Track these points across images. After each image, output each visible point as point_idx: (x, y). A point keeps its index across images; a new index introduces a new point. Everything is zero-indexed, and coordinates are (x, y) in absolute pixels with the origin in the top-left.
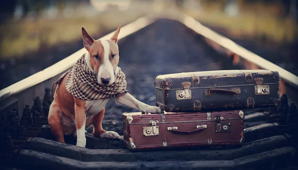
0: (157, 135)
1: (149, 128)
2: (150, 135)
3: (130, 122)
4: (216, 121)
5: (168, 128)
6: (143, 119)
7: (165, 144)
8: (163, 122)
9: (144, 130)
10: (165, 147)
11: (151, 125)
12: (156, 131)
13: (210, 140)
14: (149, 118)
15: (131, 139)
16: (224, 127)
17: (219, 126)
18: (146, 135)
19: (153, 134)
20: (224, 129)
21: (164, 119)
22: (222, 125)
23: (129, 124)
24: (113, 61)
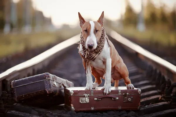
0: (88, 103)
1: (83, 98)
2: (84, 103)
3: (72, 95)
4: (124, 95)
5: (95, 99)
6: (80, 92)
7: (92, 109)
8: (92, 95)
9: (80, 99)
10: (92, 110)
11: (84, 97)
12: (87, 100)
13: (120, 107)
14: (84, 93)
15: (72, 105)
16: (129, 99)
17: (126, 99)
18: (81, 102)
19: (85, 102)
20: (129, 100)
21: (92, 93)
22: (128, 98)
23: (70, 96)
24: (96, 34)
